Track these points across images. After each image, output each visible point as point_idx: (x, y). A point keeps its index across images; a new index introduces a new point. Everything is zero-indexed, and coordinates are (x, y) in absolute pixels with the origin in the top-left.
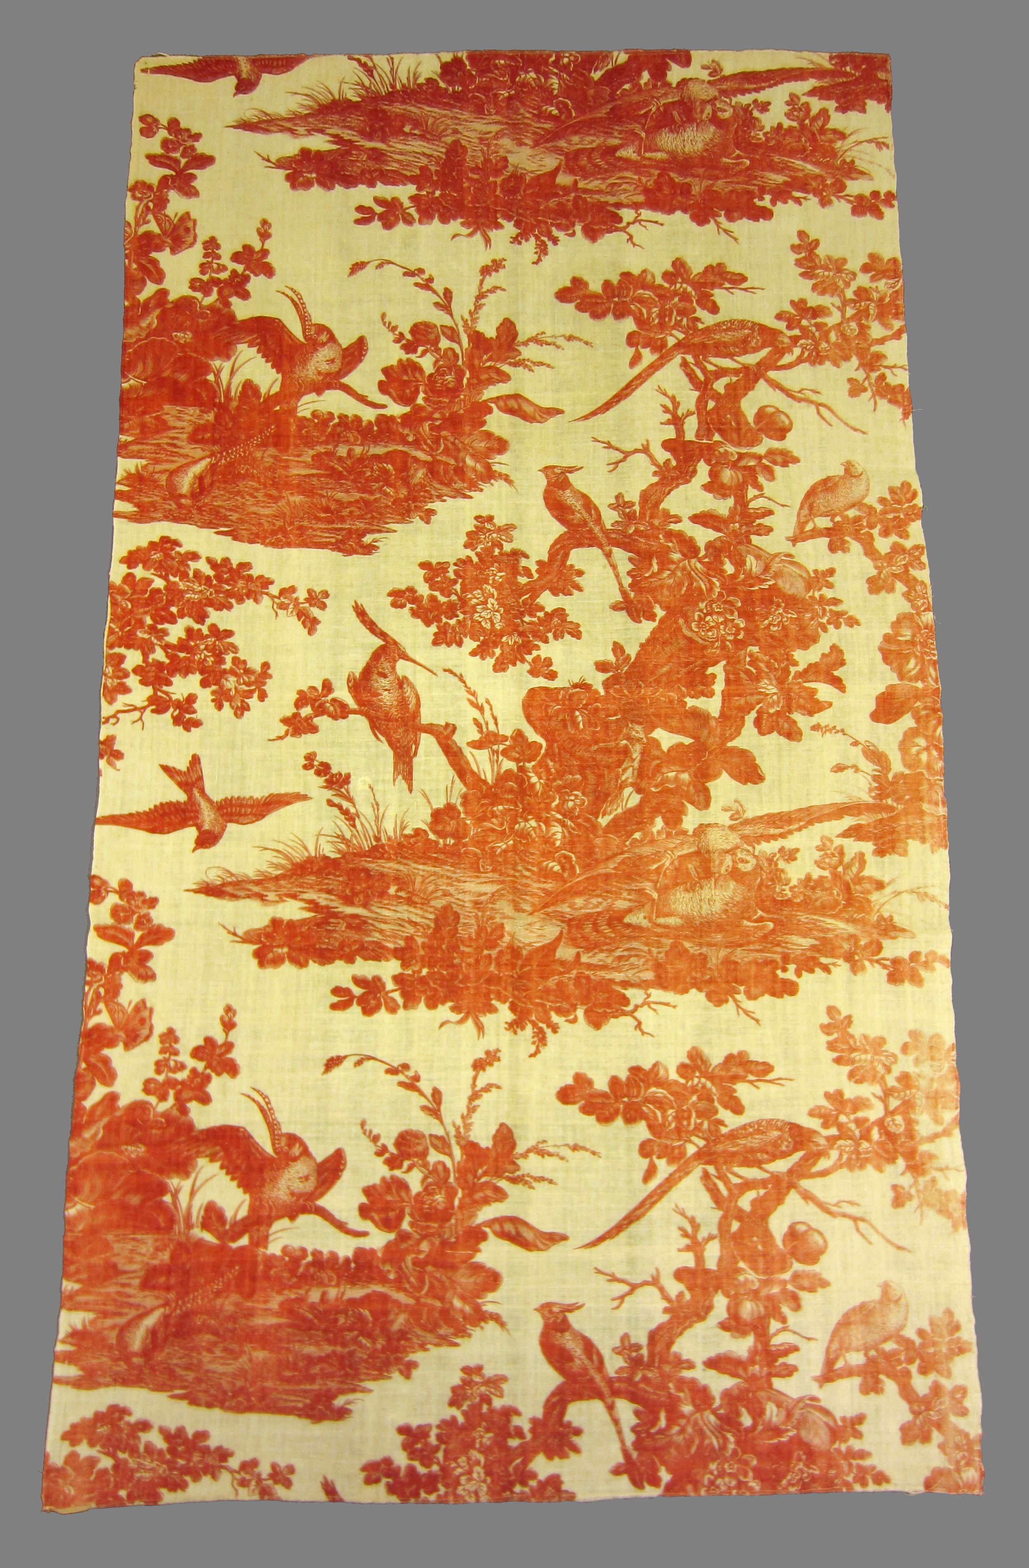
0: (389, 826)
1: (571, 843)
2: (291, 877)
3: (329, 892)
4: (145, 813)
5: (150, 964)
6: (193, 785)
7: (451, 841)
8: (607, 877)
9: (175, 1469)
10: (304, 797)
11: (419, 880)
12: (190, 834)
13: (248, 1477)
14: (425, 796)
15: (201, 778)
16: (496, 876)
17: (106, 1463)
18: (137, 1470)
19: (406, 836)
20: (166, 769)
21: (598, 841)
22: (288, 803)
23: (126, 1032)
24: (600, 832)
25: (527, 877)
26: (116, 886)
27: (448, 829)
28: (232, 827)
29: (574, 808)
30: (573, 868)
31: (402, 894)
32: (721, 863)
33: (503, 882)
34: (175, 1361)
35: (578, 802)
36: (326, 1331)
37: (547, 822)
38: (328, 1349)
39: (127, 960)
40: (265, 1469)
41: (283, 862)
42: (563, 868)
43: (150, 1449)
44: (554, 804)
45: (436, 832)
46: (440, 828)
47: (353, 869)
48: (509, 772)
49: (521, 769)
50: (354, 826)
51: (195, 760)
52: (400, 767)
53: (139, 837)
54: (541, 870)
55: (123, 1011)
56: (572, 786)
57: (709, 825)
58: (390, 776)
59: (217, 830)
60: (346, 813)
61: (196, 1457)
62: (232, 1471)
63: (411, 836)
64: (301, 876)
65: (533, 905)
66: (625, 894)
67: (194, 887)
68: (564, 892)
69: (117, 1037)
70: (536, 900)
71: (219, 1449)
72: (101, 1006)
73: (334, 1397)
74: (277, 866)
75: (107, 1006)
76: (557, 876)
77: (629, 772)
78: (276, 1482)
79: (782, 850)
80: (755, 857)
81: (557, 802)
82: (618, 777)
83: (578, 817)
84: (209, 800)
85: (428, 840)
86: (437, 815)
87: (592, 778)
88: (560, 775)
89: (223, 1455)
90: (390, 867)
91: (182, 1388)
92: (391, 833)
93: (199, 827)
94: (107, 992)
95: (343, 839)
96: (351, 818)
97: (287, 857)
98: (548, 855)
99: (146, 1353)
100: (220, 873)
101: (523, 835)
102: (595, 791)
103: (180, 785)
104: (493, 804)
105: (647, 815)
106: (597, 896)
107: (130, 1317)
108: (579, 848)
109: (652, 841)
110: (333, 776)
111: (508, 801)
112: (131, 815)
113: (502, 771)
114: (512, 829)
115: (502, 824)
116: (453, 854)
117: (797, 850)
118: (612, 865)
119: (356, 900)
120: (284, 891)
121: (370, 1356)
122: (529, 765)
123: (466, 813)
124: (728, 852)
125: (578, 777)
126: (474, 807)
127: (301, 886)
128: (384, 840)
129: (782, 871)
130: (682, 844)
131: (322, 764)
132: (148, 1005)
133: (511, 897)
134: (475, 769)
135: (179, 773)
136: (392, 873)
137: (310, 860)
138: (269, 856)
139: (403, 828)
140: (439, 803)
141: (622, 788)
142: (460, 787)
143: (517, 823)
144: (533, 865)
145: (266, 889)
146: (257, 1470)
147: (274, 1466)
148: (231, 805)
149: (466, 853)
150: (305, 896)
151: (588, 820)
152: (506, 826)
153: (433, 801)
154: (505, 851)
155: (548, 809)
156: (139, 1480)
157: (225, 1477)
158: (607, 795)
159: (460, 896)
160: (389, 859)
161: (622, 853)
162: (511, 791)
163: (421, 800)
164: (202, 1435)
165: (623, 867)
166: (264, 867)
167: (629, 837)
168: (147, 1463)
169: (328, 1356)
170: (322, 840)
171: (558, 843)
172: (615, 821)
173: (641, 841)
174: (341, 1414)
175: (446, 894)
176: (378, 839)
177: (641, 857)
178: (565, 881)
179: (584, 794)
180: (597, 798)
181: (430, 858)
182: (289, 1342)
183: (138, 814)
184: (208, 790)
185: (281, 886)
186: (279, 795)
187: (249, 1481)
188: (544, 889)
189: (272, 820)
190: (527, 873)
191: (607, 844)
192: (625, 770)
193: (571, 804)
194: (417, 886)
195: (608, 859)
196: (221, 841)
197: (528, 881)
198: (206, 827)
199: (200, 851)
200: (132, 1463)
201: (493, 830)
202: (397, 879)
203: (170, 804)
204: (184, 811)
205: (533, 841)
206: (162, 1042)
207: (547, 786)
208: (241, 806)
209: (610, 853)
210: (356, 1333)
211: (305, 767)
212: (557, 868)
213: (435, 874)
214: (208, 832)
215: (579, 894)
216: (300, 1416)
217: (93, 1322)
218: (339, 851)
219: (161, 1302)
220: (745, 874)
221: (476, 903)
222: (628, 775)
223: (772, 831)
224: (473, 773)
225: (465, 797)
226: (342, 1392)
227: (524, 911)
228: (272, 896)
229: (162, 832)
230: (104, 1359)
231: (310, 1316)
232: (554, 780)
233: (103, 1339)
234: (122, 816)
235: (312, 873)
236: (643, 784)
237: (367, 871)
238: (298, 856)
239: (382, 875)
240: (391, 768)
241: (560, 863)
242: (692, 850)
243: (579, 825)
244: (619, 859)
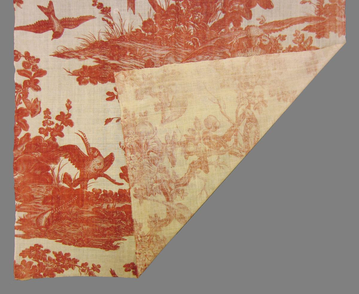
0: (126, 28)
1: (197, 34)
2: (89, 49)
3: (104, 55)
4: (33, 25)
5: (38, 84)
6: (50, 13)
7: (150, 34)
8: (211, 47)
9: (59, 266)
10: (93, 17)
11: (138, 49)
12: (50, 33)
13: (84, 269)
14: (140, 15)
15: (53, 11)
16: (168, 47)
17: (35, 263)
18: (46, 266)
19: (133, 32)
20: (40, 7)
21: (208, 33)
22: (87, 20)
23: (31, 110)
24: (208, 29)
25: (180, 48)
26: (24, 55)
27: (149, 29)
28: (66, 30)
29: (198, 20)
30: (198, 44)
31: (132, 55)
32: (256, 41)
33: (170, 50)
34: (56, 229)
35: (200, 17)
36: (109, 219)
37: (188, 26)
38: (111, 225)
39: (30, 83)
40: (90, 266)
41: (86, 43)
42: (194, 44)
43: (50, 259)
44: (190, 18)
45: (144, 30)
46: (146, 28)
47: (113, 46)
48: (172, 5)
49: (177, 4)
50: (113, 28)
51: (51, 3)
52: (130, 4)
53: (31, 34)
54: (185, 45)
55: (30, 102)
56: (198, 11)
57: (251, 26)
58: (126, 8)
59: (60, 31)
60: (109, 23)
61: (66, 262)
62: (79, 267)
63: (135, 32)
64: (93, 49)
65: (183, 59)
66: (218, 54)
67: (53, 54)
68: (194, 53)
69: (28, 112)
70: (183, 57)
71: (74, 259)
72: (22, 101)
73: (113, 242)
74: (84, 45)
75: (24, 101)
76: (192, 47)
77: (220, 4)
78: (94, 270)
79: (280, 36)
80: (269, 39)
81: (191, 17)
82: (215, 7)
83: (200, 23)
84: (57, 19)
85: (141, 33)
86: (145, 23)
87: (205, 7)
88: (193, 6)
89: (76, 261)
90: (127, 44)
91: (60, 238)
92: (127, 31)
93: (53, 30)
94: (23, 95)
95: (108, 33)
96: (111, 25)
97: (87, 41)
98: (188, 39)
99: (46, 226)
100: (62, 48)
101: (178, 31)
102: (206, 13)
103: (46, 13)
104: (166, 19)
105: (227, 22)
106: (207, 55)
107: (40, 214)
108: (200, 35)
109: (229, 33)
110: (104, 8)
111: (172, 17)
112: (28, 26)
113: (170, 5)
114: (174, 28)
115: (170, 26)
116: (151, 39)
117: (286, 36)
118: (213, 42)
119: (114, 58)
120: (87, 55)
121: (125, 228)
122: (180, 2)
123: (156, 22)
124: (258, 37)
125: (200, 7)
126: (159, 20)
127: (93, 53)
128: (124, 34)
129: (280, 44)
130: (240, 34)
131: (100, 4)
132: (39, 100)
133: (174, 56)
134: (159, 4)
135: (45, 8)
136: (128, 47)
137: (96, 42)
138: (81, 41)
139: (132, 29)
140: (146, 18)
141: (217, 11)
142: (153, 12)
143: (176, 25)
144: (182, 43)
145: (80, 54)
146: (87, 266)
147: (93, 265)
148: (66, 21)
149: (156, 38)
150: (95, 57)
151: (203, 24)
152: (171, 27)
153: (143, 17)
154: (171, 37)
155: (188, 20)
156: (47, 269)
157: (77, 268)
158: (211, 14)
159: (154, 56)
160: (127, 41)
161: (217, 38)
162: (173, 13)
163: (139, 18)
164: (68, 254)
165: (217, 43)
166: (79, 46)
167: (220, 31)
168: (49, 264)
169: (110, 228)
170: (101, 34)
171: (192, 34)
172: (214, 24)
173: (224, 33)
174: (116, 248)
175: (149, 55)
176: (122, 33)
177: (224, 39)
178: (195, 49)
179: (202, 14)
180: (207, 15)
181: (142, 41)
182: (96, 222)
183: (30, 25)
184: (56, 16)
185: (86, 53)
186: (83, 17)
187: (85, 270)
188: (186, 52)
189: (81, 26)
190: (180, 46)
191: (211, 34)
192: (218, 4)
193: (197, 18)
194: (138, 52)
195: (211, 40)
196: (62, 36)
197: (181, 49)
198: (56, 30)
199: (55, 40)
200: (44, 264)
201: (166, 29)
202: (130, 49)
203: (42, 21)
204: (47, 24)
205: (182, 33)
206: (45, 114)
207: (188, 11)
208: (69, 21)
209: (212, 38)
210: (120, 219)
211: (93, 5)
212: (192, 44)
213: (144, 47)
214: (57, 32)
215: (200, 54)
216: (101, 248)
217: (27, 216)
218: (107, 39)
219: (50, 209)
220: (265, 46)
221: (160, 58)
222: (220, 6)
223: (276, 28)
224: (158, 6)
225: (155, 16)
226: (116, 240)
227: (179, 61)
228: (82, 57)
229: (40, 33)
230: (32, 228)
231: (104, 214)
232: (190, 8)
233: (31, 222)
234: (24, 26)
235: (97, 47)
236: (225, 10)
237: (118, 46)
238: (92, 41)
239: (124, 48)
240: (127, 5)
241: (193, 42)
242: (244, 36)
243: (200, 26)
244: (215, 40)
